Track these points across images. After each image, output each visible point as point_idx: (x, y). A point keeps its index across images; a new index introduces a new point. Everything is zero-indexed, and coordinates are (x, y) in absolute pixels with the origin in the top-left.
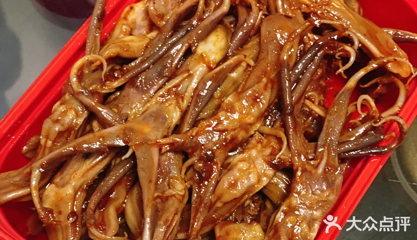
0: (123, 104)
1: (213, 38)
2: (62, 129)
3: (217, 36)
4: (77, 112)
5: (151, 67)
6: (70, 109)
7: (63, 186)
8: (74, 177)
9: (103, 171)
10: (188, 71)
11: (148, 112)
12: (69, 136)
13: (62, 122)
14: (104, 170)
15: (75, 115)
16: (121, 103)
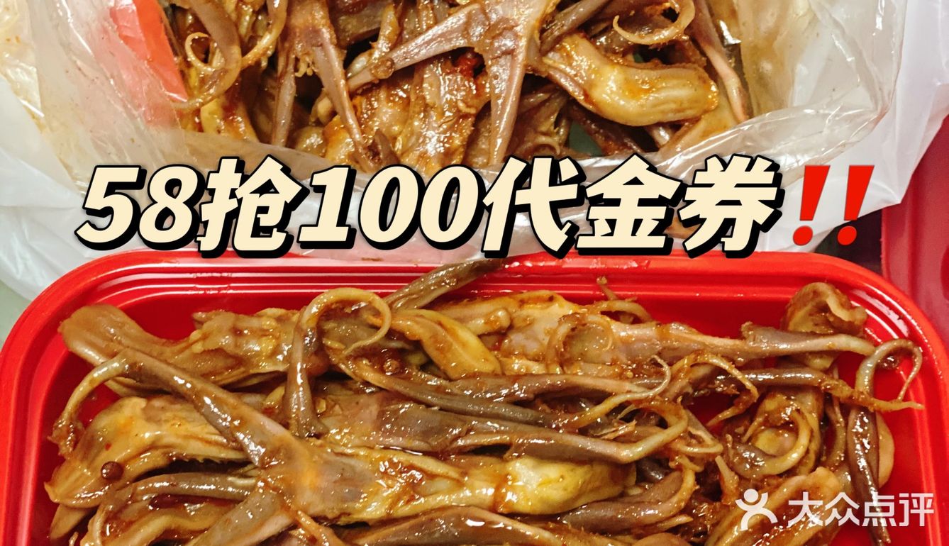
0: (342, 410)
1: (553, 471)
2: (231, 349)
3: (562, 477)
4: (276, 351)
5: (433, 409)
6: (274, 337)
7: (149, 419)
8: (173, 425)
9: (218, 461)
10: (465, 474)
11: (345, 460)
12: (232, 368)
13: (240, 340)
14: (221, 461)
15: (269, 352)
16: (343, 406)
